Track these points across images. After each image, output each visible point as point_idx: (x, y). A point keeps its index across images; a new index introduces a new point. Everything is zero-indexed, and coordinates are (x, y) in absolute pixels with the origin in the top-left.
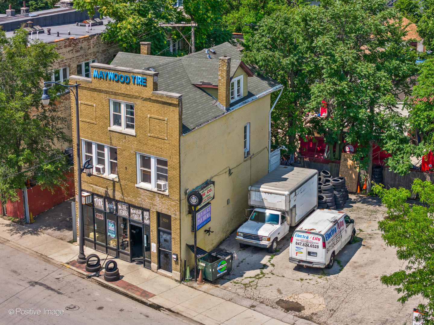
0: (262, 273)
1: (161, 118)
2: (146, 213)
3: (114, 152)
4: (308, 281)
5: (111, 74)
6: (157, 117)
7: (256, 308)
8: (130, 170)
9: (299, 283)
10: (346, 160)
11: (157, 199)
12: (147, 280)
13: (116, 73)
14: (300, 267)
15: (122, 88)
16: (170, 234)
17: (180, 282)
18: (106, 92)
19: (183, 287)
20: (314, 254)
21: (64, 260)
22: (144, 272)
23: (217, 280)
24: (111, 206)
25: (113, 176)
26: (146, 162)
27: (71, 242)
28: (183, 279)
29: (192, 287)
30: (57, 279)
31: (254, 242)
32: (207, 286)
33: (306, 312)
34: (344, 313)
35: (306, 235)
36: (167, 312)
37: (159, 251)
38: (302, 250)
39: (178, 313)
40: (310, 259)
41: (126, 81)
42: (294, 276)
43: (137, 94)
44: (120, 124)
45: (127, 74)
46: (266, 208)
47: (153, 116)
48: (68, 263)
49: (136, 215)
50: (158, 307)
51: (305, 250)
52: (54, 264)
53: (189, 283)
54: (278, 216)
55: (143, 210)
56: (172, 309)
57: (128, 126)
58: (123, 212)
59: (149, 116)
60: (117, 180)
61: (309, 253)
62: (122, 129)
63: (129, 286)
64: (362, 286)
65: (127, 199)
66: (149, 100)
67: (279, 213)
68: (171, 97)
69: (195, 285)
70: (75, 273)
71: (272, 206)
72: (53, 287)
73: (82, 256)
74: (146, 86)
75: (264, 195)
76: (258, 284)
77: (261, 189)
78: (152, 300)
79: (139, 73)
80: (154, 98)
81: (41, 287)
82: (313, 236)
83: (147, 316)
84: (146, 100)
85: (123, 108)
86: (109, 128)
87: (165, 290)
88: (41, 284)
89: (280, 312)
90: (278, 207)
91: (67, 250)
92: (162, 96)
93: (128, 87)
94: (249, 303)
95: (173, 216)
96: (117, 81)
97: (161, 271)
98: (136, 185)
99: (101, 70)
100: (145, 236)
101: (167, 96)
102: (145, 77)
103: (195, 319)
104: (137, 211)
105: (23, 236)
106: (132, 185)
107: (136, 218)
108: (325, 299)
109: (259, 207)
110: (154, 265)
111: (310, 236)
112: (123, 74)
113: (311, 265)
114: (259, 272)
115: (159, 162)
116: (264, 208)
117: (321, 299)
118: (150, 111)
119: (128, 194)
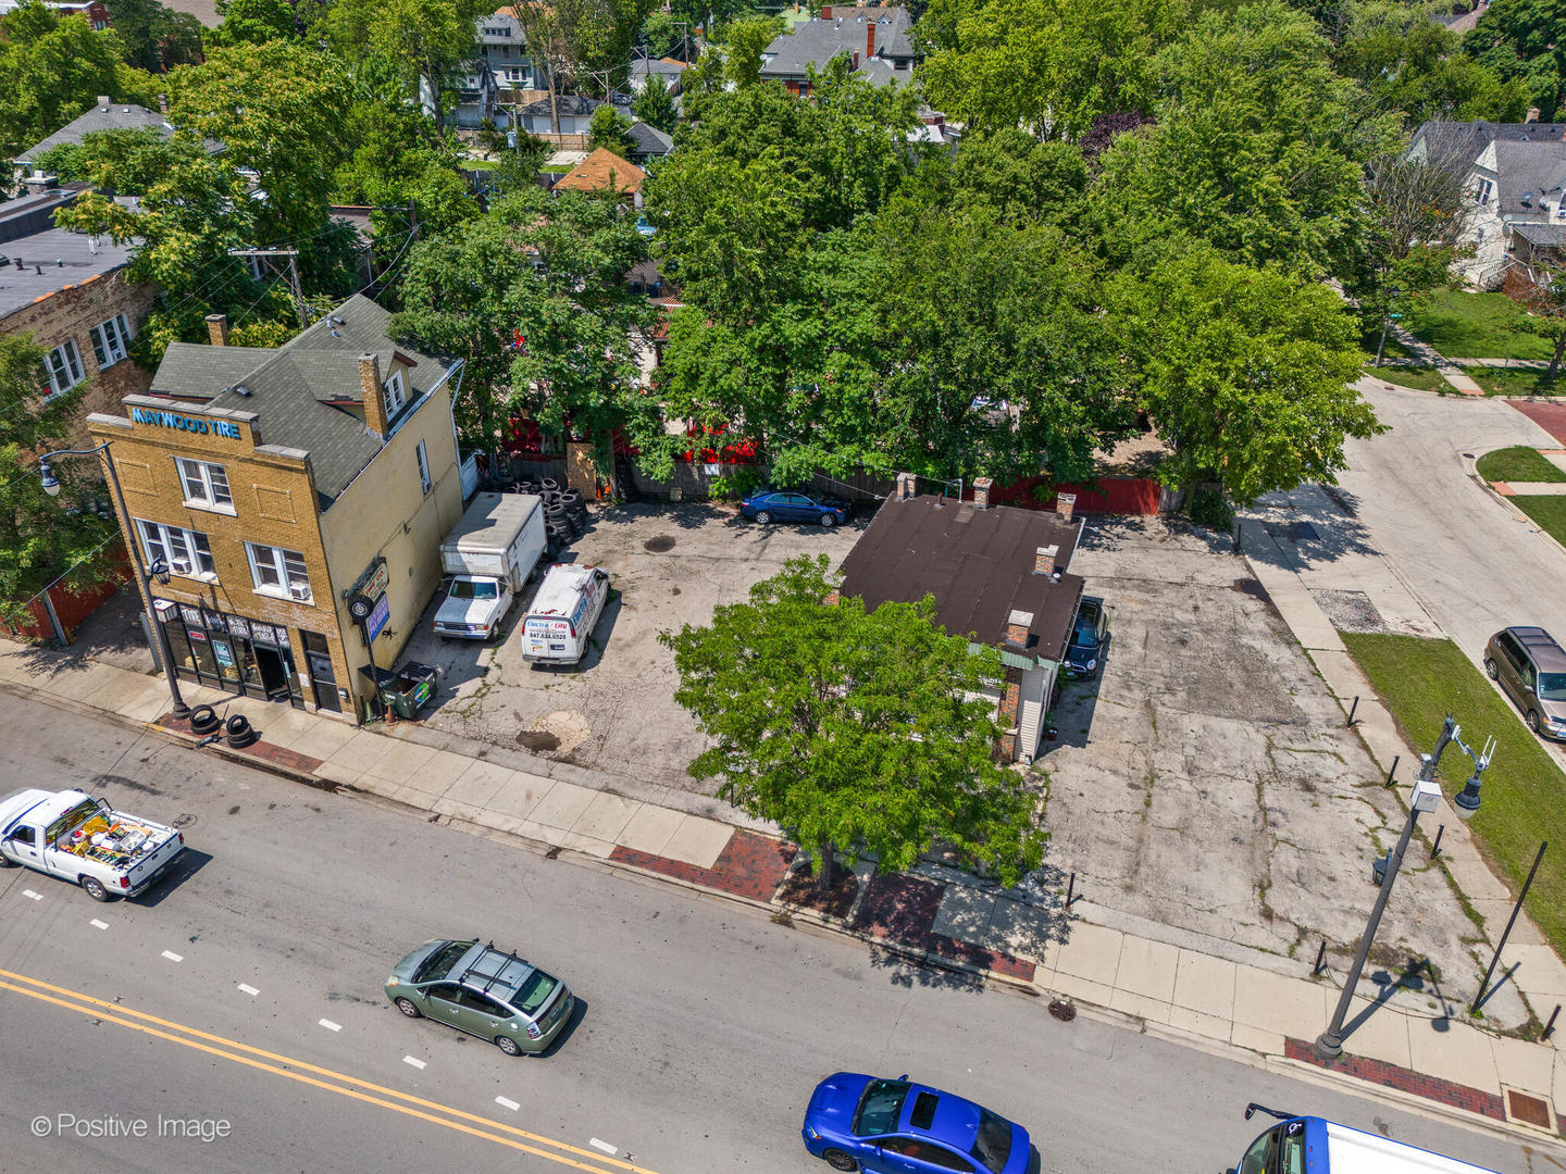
0: (485, 685)
1: (279, 490)
2: (279, 631)
3: (201, 541)
4: (556, 688)
5: (168, 417)
6: (270, 488)
7: (488, 757)
8: (237, 568)
9: (543, 695)
10: (574, 454)
11: (296, 611)
12: (303, 733)
13: (177, 416)
14: (539, 666)
15: (196, 440)
16: (328, 659)
17: (359, 727)
18: (166, 446)
19: (365, 735)
20: (561, 647)
21: (148, 715)
22: (296, 718)
23: (417, 714)
24: (215, 620)
25: (208, 576)
26: (264, 554)
27: (152, 673)
28: (362, 721)
29: (380, 733)
30: (143, 761)
31: (460, 633)
32: (403, 728)
33: (564, 749)
34: (618, 740)
35: (545, 622)
36: (349, 793)
37: (314, 685)
38: (540, 644)
39: (366, 791)
40: (555, 654)
41: (201, 428)
42: (535, 681)
43: (225, 451)
44: (204, 496)
45: (199, 418)
46: (470, 575)
47: (261, 486)
48: (157, 723)
49: (264, 635)
50: (329, 786)
51: (545, 643)
52: (131, 728)
53: (374, 726)
54: (494, 584)
55: (275, 626)
56: (355, 785)
57: (219, 499)
58: (239, 629)
59: (255, 486)
60: (216, 582)
61: (553, 647)
62: (208, 503)
63: (274, 751)
64: (635, 683)
65: (241, 611)
66: (251, 460)
67: (494, 580)
68: (290, 459)
69: (384, 727)
70: (174, 740)
71: (481, 571)
72: (142, 782)
73: (181, 708)
74: (239, 439)
75: (465, 558)
76: (484, 709)
77: (459, 548)
78: (320, 773)
79: (221, 417)
80: (258, 458)
81: (119, 786)
82: (555, 622)
83: (318, 810)
84: (244, 460)
85: (203, 470)
86: (185, 503)
87: (336, 747)
88: (118, 780)
89: (525, 756)
90: (492, 572)
91: (149, 692)
92: (273, 456)
93: (206, 439)
94: (475, 748)
95: (328, 635)
96: (184, 429)
97: (323, 711)
98: (254, 591)
99: (147, 409)
100: (286, 664)
101: (283, 457)
102: (234, 423)
103: (396, 797)
104: (264, 628)
105: (59, 676)
106: (247, 590)
107: (264, 637)
108: (588, 717)
109: (461, 574)
110: (310, 705)
111: (550, 622)
112: (191, 418)
113: (557, 662)
114: (480, 685)
115: (288, 555)
116: (469, 575)
117: (582, 719)
118: (255, 479)
119: (242, 604)
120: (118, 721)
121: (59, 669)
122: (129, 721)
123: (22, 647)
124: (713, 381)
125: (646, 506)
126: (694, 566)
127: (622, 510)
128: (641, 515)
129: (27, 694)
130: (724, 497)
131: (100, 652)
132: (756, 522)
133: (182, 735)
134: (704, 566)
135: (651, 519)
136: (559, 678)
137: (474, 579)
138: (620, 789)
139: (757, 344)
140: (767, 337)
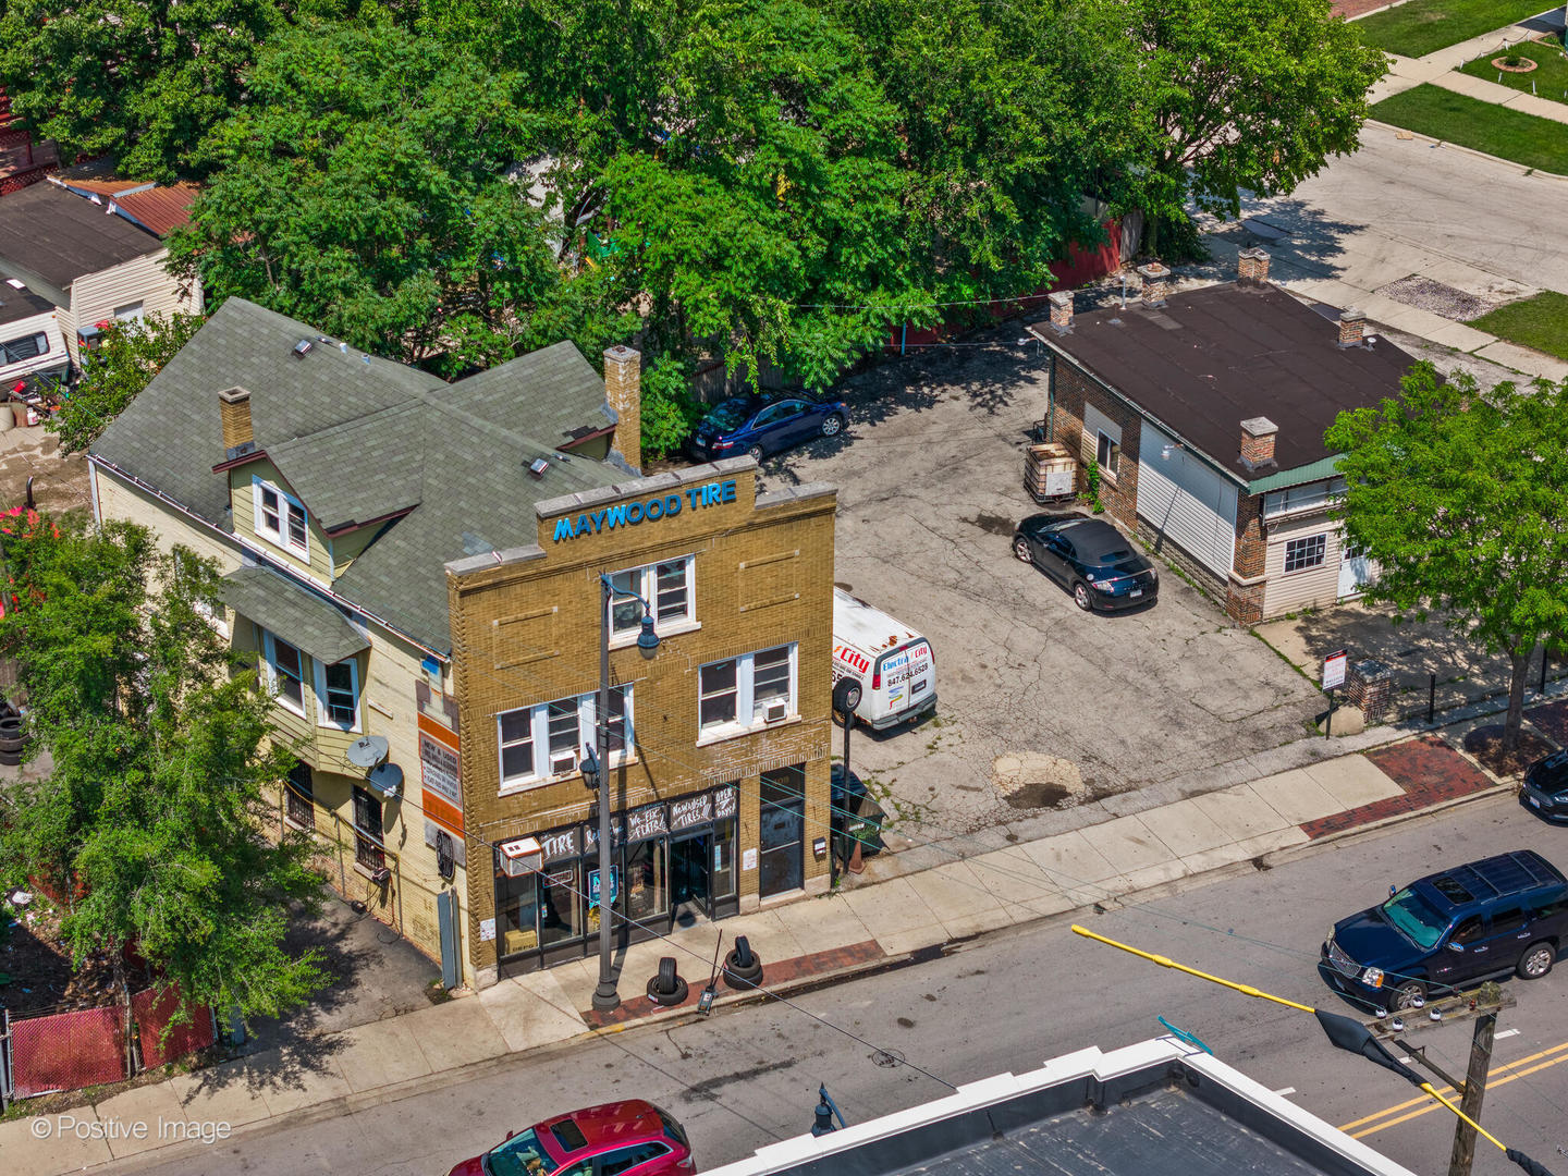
1: (782, 555)
2: (720, 795)
5: (618, 512)
6: (767, 558)
7: (1023, 837)
8: (677, 717)
9: (943, 756)
11: (765, 743)
13: (633, 503)
16: (802, 802)
17: (831, 893)
18: (601, 562)
19: (852, 896)
20: (922, 684)
26: (720, 675)
27: (439, 1000)
28: (832, 881)
29: (862, 886)
30: (686, 1058)
32: (879, 866)
33: (1077, 788)
34: (1108, 751)
35: (902, 655)
37: (765, 860)
41: (670, 509)
43: (706, 529)
45: (667, 494)
48: (596, 1027)
49: (689, 815)
50: (933, 953)
51: (906, 687)
55: (712, 791)
56: (957, 935)
57: (664, 616)
58: (646, 826)
60: (631, 759)
61: (914, 690)
65: (663, 791)
68: (816, 498)
70: (661, 1027)
74: (733, 500)
78: (896, 950)
79: (709, 478)
80: (762, 519)
82: (913, 649)
83: (980, 972)
84: (737, 531)
85: (648, 579)
86: (605, 648)
87: (854, 922)
93: (674, 523)
95: (812, 759)
96: (638, 523)
97: (769, 900)
98: (699, 744)
99: (582, 514)
101: (804, 500)
102: (730, 479)
104: (694, 803)
106: (685, 748)
107: (689, 820)
108: (1035, 750)
111: (905, 653)
112: (656, 498)
115: (760, 659)
117: (1033, 755)
118: (745, 554)
119: (670, 777)
120: (545, 1055)
122: (552, 1048)
129: (343, 1107)
131: (311, 1022)
138: (1201, 787)
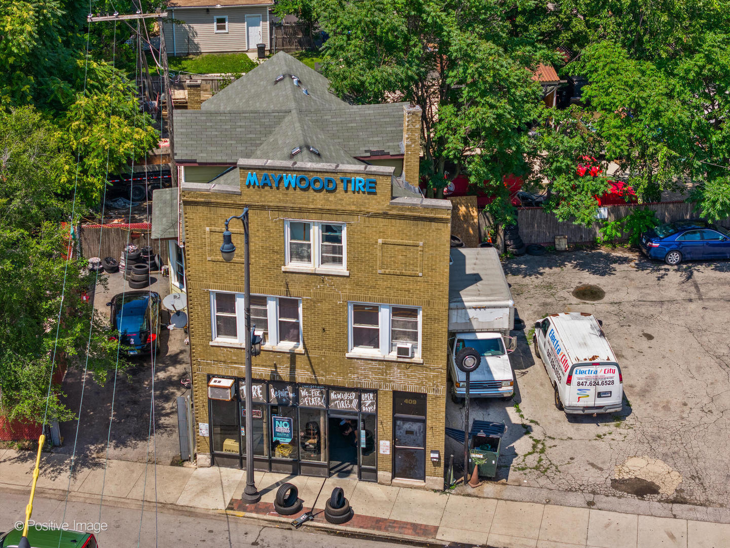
4: (608, 436)
5: (291, 178)
6: (399, 241)
7: (599, 506)
8: (332, 332)
9: (601, 444)
10: (456, 208)
11: (396, 371)
13: (302, 175)
15: (319, 200)
16: (424, 421)
17: (444, 492)
18: (278, 209)
20: (608, 394)
22: (370, 489)
24: (283, 394)
26: (367, 314)
28: (447, 486)
29: (469, 495)
30: (253, 544)
32: (489, 488)
34: (713, 477)
37: (394, 450)
38: (588, 393)
40: (601, 402)
41: (328, 187)
43: (353, 208)
44: (308, 259)
45: (327, 176)
47: (389, 240)
48: (230, 509)
49: (343, 402)
51: (592, 391)
53: (457, 489)
54: (499, 340)
55: (360, 391)
56: (490, 544)
57: (324, 261)
58: (312, 399)
59: (380, 241)
60: (300, 349)
61: (599, 395)
62: (313, 265)
64: (684, 425)
65: (322, 379)
66: (385, 215)
68: (435, 208)
69: (469, 489)
70: (266, 523)
71: (486, 327)
73: (251, 491)
74: (375, 193)
75: (471, 313)
76: (554, 462)
77: (466, 304)
78: (444, 538)
79: (357, 173)
80: (394, 212)
82: (603, 368)
84: (376, 215)
85: (315, 233)
86: (283, 269)
87: (439, 513)
90: (496, 326)
91: (192, 482)
92: (414, 208)
93: (331, 197)
94: (579, 499)
95: (431, 393)
96: (305, 190)
97: (398, 480)
98: (347, 355)
99: (265, 172)
100: (363, 432)
102: (372, 178)
104: (346, 396)
105: (80, 476)
106: (338, 355)
107: (342, 406)
108: (665, 461)
109: (463, 332)
110: (384, 475)
111: (599, 368)
112: (319, 176)
113: (602, 411)
114: (531, 441)
115: (396, 311)
116: (474, 332)
117: (660, 463)
118: (383, 234)
119: (327, 371)
120: (188, 512)
121: (74, 470)
122: (198, 511)
123: (13, 453)
124: (657, 115)
125: (537, 258)
126: (643, 310)
127: (518, 263)
128: (544, 267)
129: (64, 496)
130: (612, 242)
131: (102, 449)
132: (665, 263)
133: (268, 517)
134: (653, 310)
135: (555, 269)
136: (603, 428)
137: (480, 336)
139: (691, 75)
140: (702, 68)
